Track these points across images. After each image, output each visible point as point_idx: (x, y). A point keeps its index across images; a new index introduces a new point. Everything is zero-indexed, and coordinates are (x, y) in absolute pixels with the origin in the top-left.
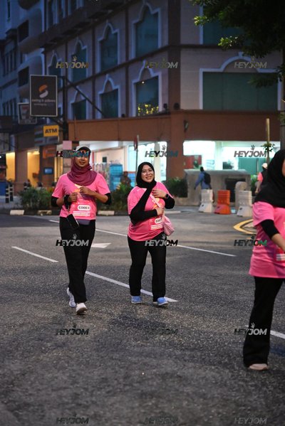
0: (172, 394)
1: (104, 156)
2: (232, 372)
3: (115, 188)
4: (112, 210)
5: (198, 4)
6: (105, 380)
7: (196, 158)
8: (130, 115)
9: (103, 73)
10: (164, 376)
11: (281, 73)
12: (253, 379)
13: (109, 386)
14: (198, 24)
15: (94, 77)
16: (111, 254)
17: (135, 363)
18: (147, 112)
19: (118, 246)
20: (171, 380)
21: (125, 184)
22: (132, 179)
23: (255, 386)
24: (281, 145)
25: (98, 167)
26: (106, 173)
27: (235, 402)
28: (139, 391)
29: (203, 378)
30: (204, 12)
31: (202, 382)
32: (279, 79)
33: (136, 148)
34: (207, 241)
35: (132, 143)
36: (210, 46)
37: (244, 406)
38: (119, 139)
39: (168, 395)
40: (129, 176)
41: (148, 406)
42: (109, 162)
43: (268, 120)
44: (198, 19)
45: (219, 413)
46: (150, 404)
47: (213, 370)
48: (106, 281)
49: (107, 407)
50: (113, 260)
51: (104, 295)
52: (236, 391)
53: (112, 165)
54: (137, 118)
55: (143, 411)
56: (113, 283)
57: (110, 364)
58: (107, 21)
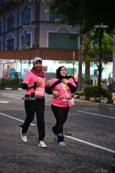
0: (32, 163)
1: (8, 65)
2: (56, 154)
3: (12, 79)
4: (11, 87)
5: (47, 5)
6: (5, 157)
7: (45, 67)
8: (19, 49)
9: (8, 32)
10: (29, 156)
11: (79, 34)
12: (64, 157)
13: (6, 160)
14: (47, 13)
15: (5, 33)
16: (9, 105)
17: (17, 150)
18: (26, 48)
19: (13, 103)
20: (32, 157)
21: (16, 77)
22: (19, 75)
23: (65, 159)
24: (79, 63)
25: (6, 70)
26: (9, 72)
27: (57, 166)
28: (19, 162)
29: (44, 156)
30: (50, 8)
31: (44, 158)
32: (78, 36)
33: (21, 63)
34: (49, 101)
35: (19, 60)
36: (52, 22)
37: (60, 168)
38: (14, 59)
39: (30, 163)
40: (18, 74)
41: (22, 167)
42: (10, 68)
43: (74, 53)
44: (47, 11)
45: (50, 171)
46: (23, 167)
47: (49, 153)
48: (7, 117)
49: (5, 168)
50: (10, 108)
51: (6, 122)
52: (58, 161)
53: (11, 69)
54: (22, 50)
55: (20, 170)
56: (10, 118)
57: (7, 150)
58: (10, 10)
